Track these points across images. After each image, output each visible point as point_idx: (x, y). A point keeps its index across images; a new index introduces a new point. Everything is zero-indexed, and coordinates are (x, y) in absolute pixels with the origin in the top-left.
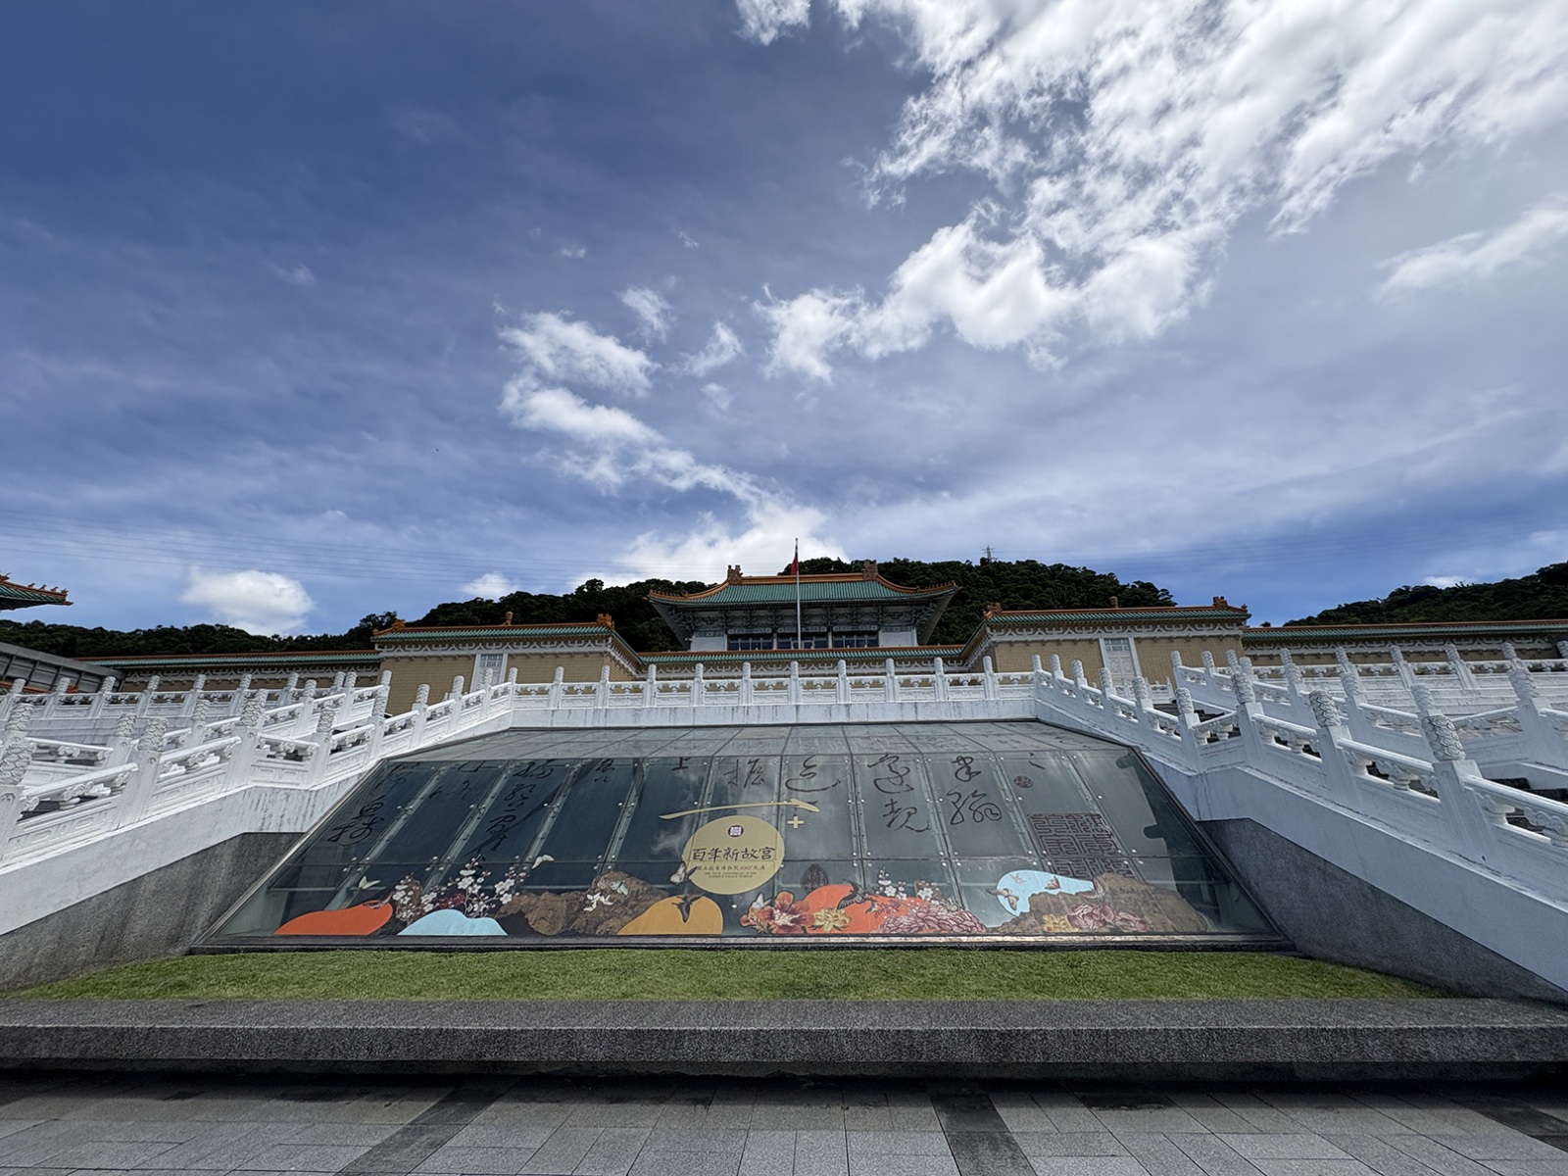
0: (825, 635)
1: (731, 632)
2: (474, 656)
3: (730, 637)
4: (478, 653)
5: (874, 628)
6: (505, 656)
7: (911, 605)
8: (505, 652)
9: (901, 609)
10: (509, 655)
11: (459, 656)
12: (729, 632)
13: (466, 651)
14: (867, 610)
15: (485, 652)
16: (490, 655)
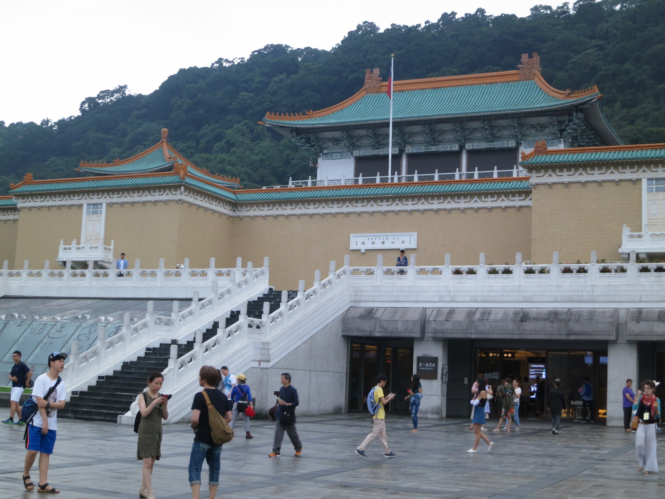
0: (458, 154)
1: (357, 153)
2: (82, 205)
3: (359, 160)
4: (85, 201)
5: (512, 144)
6: (104, 205)
7: (552, 115)
8: (105, 200)
9: (543, 120)
10: (107, 204)
11: (72, 205)
12: (354, 155)
13: (75, 201)
14: (504, 122)
15: (89, 201)
16: (94, 205)
